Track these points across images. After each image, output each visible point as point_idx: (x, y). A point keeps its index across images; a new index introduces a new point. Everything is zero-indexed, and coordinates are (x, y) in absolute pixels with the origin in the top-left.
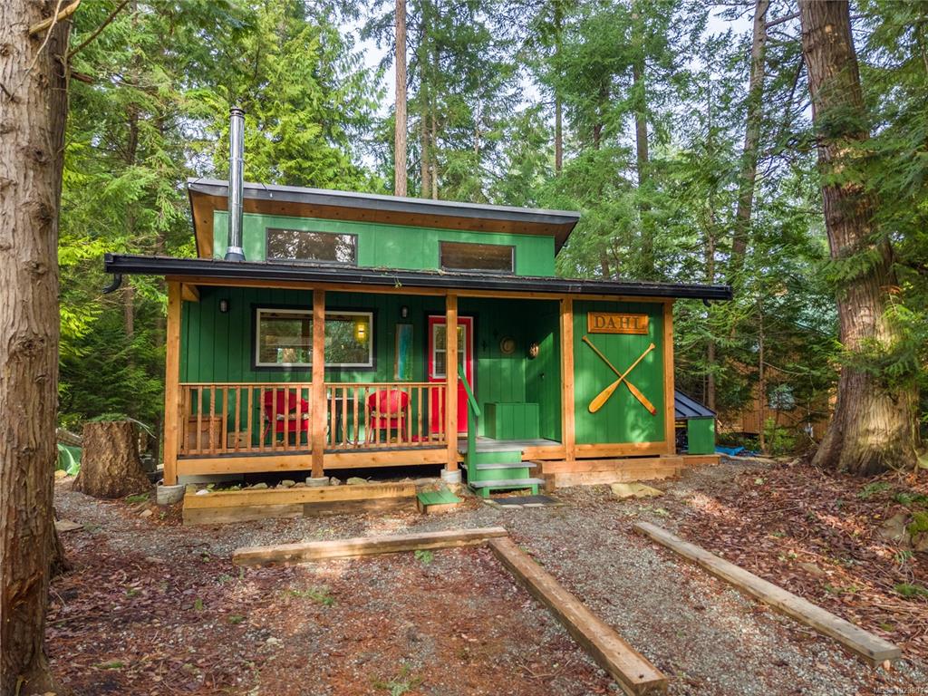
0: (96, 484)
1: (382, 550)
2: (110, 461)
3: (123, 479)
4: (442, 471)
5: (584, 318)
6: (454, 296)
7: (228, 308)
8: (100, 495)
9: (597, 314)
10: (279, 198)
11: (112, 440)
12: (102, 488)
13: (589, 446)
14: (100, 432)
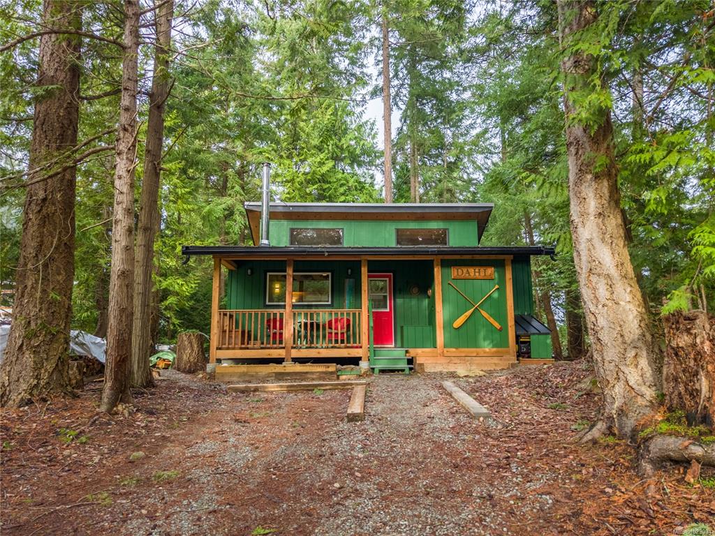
0: (182, 365)
1: (299, 388)
2: (190, 354)
3: (195, 364)
4: (360, 362)
5: (449, 270)
6: (365, 260)
7: (252, 273)
8: (184, 372)
9: (458, 267)
10: (296, 210)
11: (191, 343)
12: (185, 368)
13: (454, 350)
14: (185, 338)
